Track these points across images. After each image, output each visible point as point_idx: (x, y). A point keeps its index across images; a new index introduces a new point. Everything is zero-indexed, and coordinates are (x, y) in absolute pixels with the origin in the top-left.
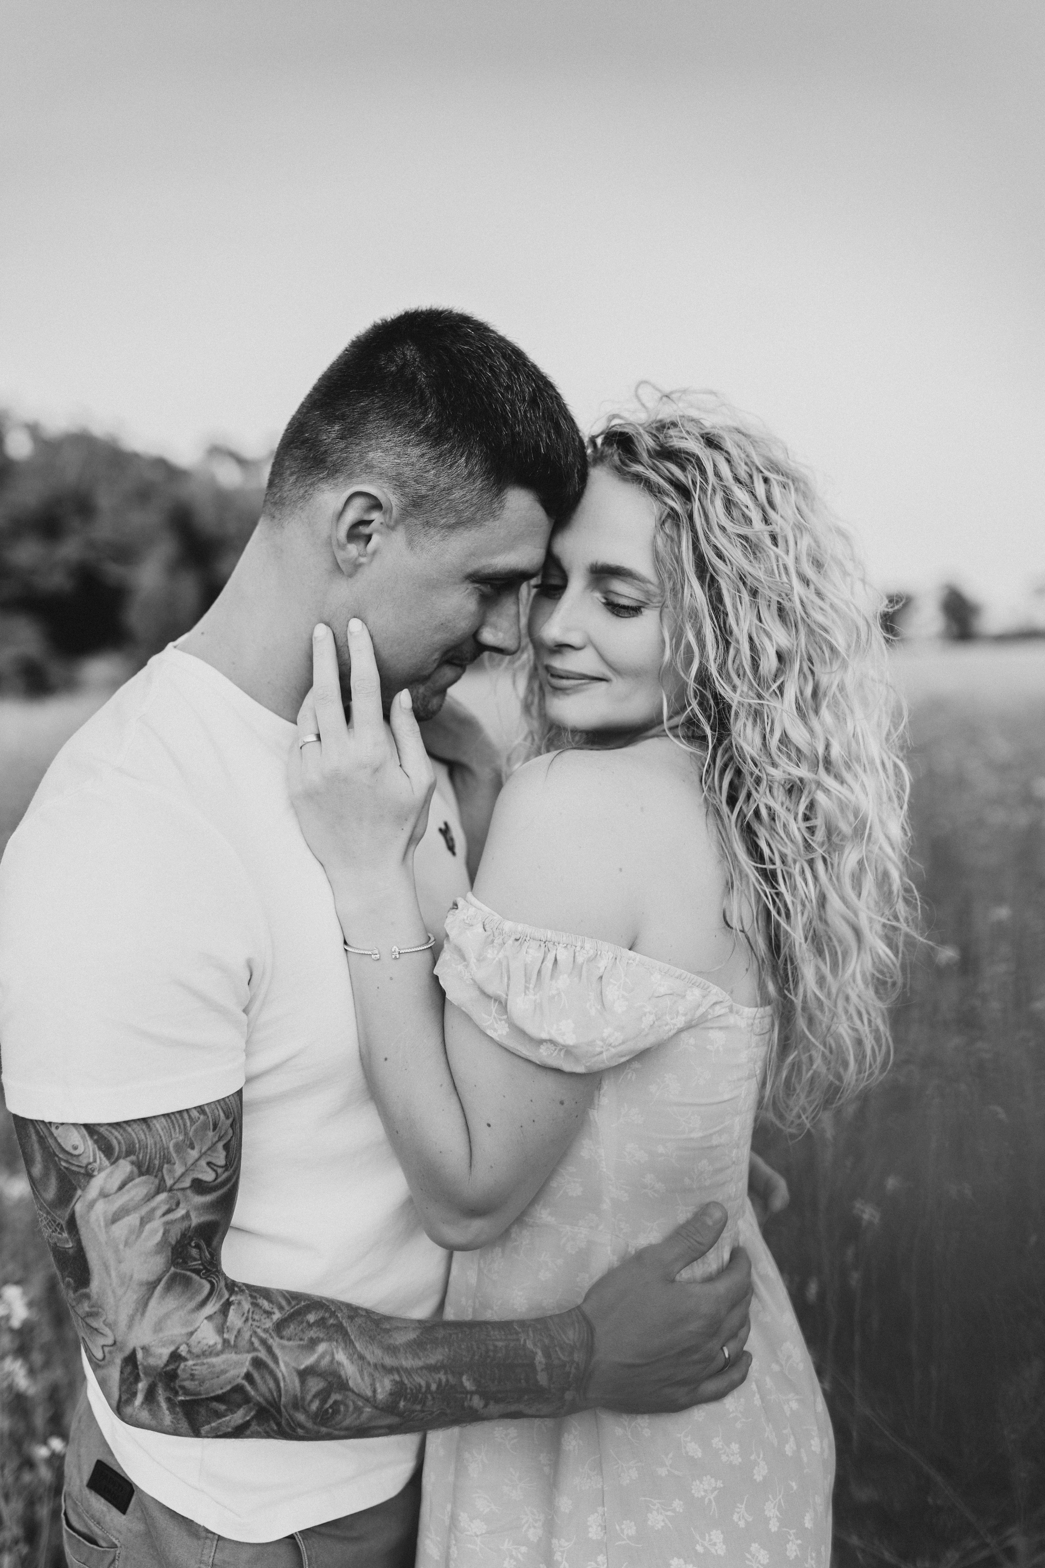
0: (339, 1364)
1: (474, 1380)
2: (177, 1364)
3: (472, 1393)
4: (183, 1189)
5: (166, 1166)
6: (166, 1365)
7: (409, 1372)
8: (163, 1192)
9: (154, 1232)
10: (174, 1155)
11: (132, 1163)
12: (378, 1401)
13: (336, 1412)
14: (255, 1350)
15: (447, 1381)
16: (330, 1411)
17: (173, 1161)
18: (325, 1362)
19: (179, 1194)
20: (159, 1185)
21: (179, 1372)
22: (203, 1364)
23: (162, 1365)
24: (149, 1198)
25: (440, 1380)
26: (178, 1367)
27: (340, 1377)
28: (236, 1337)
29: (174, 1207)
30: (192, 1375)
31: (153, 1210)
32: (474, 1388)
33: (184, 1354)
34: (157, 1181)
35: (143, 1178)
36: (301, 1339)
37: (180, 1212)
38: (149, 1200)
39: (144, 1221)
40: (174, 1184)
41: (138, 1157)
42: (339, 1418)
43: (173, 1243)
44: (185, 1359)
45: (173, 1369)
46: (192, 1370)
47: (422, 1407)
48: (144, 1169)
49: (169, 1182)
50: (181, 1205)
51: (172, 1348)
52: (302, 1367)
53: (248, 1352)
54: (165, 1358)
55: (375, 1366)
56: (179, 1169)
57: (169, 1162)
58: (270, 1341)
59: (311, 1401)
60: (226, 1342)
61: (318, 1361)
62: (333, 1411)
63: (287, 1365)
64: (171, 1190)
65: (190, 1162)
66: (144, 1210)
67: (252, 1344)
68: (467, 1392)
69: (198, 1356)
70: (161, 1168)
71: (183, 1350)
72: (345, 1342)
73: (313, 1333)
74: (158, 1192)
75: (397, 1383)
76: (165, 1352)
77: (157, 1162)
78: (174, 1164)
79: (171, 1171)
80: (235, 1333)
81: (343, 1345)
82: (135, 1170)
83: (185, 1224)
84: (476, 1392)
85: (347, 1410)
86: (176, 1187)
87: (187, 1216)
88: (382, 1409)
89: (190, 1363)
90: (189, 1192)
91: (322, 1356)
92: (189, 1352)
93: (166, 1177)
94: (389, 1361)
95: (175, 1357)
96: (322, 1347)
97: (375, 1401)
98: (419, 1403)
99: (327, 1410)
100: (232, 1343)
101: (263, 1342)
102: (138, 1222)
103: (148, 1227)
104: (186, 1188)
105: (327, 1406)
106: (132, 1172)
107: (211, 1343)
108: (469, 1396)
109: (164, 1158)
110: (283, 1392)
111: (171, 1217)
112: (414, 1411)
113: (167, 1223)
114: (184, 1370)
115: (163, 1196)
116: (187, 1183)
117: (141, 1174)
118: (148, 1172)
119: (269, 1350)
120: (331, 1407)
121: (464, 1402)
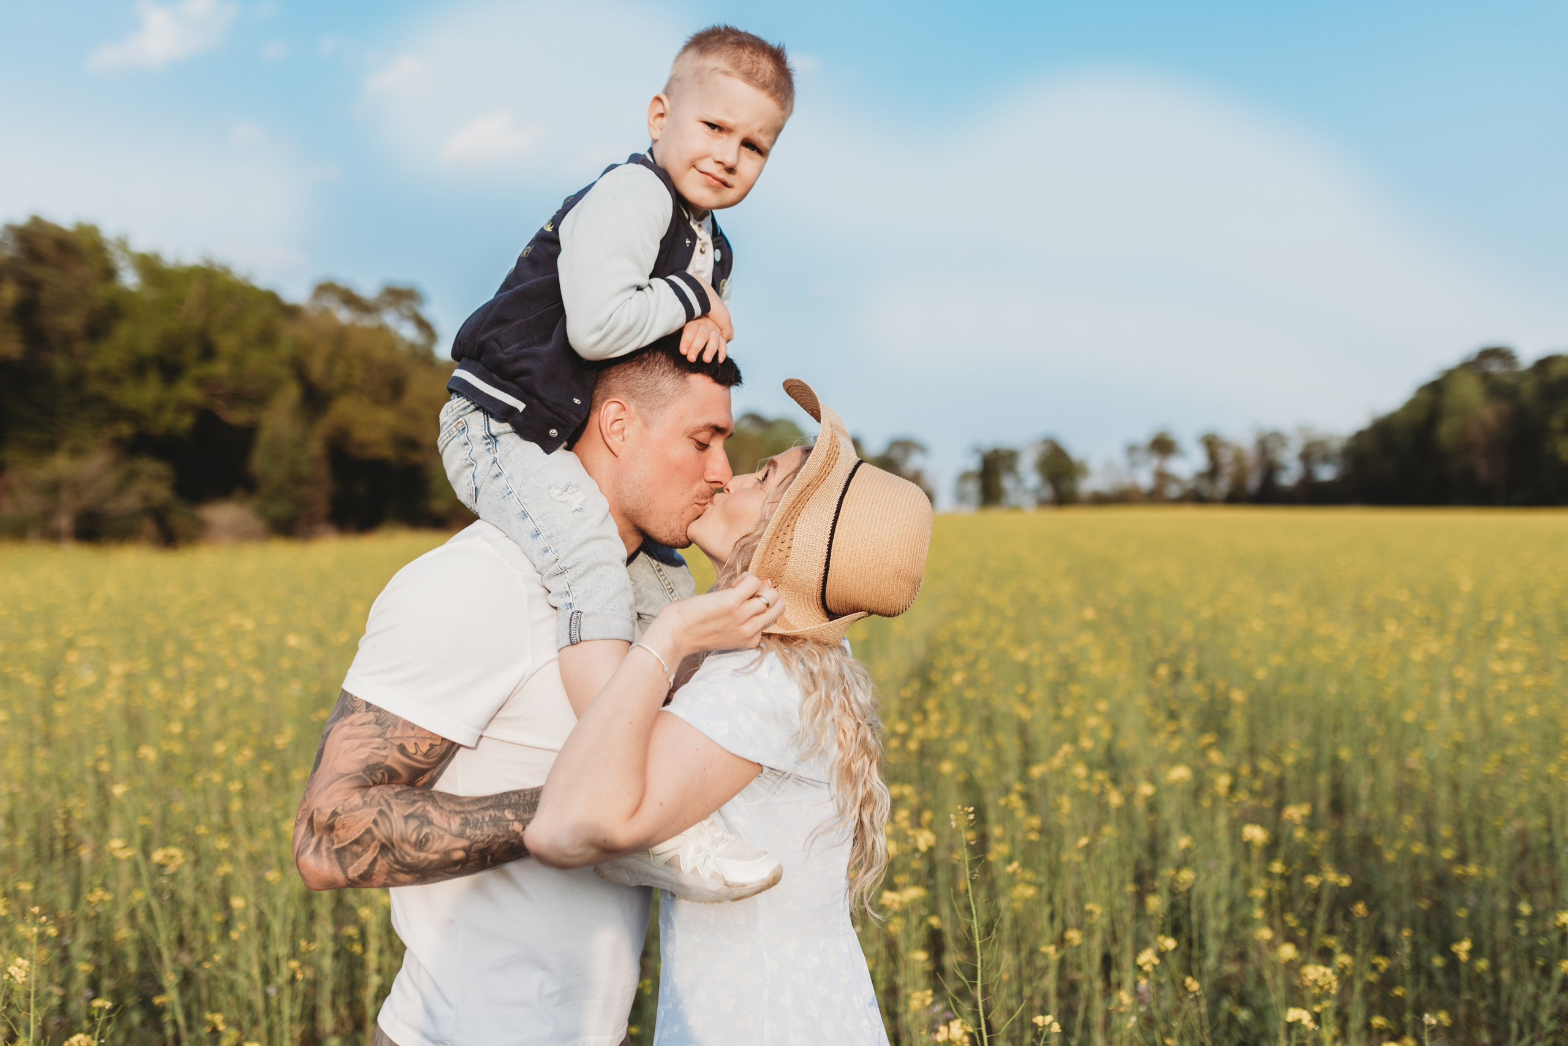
0: (428, 811)
1: (513, 813)
2: (335, 818)
3: (513, 821)
4: (392, 744)
5: (392, 727)
6: (329, 820)
7: (470, 812)
8: (381, 738)
9: (363, 753)
10: (400, 726)
11: (376, 716)
12: (453, 830)
13: (427, 840)
14: (381, 805)
15: (495, 815)
16: (424, 840)
17: (397, 728)
18: (419, 811)
19: (389, 745)
20: (382, 733)
21: (336, 824)
22: (350, 816)
23: (326, 820)
24: (372, 737)
25: (490, 815)
26: (335, 821)
27: (428, 818)
28: (371, 799)
29: (382, 748)
30: (343, 825)
31: (369, 743)
32: (513, 818)
33: (339, 812)
34: (381, 731)
35: (375, 726)
36: (408, 800)
37: (384, 753)
38: (371, 737)
39: (361, 746)
40: (390, 738)
41: (380, 715)
42: (429, 844)
43: (370, 763)
44: (340, 815)
45: (332, 823)
46: (343, 821)
47: (482, 831)
48: (379, 722)
49: (388, 735)
50: (386, 750)
51: (333, 809)
52: (406, 814)
53: (376, 807)
54: (329, 815)
55: (450, 811)
56: (397, 734)
57: (395, 727)
58: (390, 801)
59: (411, 835)
60: (365, 802)
61: (416, 810)
62: (426, 841)
63: (397, 812)
64: (386, 740)
65: (406, 735)
66: (364, 741)
67: (379, 802)
68: (509, 821)
69: (348, 812)
70: (389, 726)
71: (339, 810)
72: (433, 802)
73: (415, 798)
74: (379, 736)
75: (463, 818)
76: (329, 811)
77: (388, 723)
78: (397, 729)
79: (393, 732)
80: (371, 797)
81: (431, 803)
82: (375, 720)
83: (382, 760)
84: (516, 820)
85: (434, 838)
86: (390, 740)
87: (386, 757)
88: (456, 836)
89: (342, 817)
90: (395, 748)
91: (419, 808)
92: (343, 810)
93: (388, 732)
94: (458, 808)
95: (335, 814)
96: (419, 804)
97: (451, 830)
98: (479, 829)
99: (421, 840)
100: (368, 802)
101: (386, 801)
102: (357, 745)
103: (361, 750)
104: (395, 745)
105: (421, 836)
106: (372, 720)
107: (356, 803)
108: (511, 823)
109: (394, 723)
110: (394, 830)
111: (377, 751)
112: (476, 836)
113: (373, 753)
114: (339, 822)
115: (379, 740)
116: (398, 742)
117: (376, 723)
118: (380, 725)
119: (389, 805)
120: (424, 837)
121: (508, 827)
